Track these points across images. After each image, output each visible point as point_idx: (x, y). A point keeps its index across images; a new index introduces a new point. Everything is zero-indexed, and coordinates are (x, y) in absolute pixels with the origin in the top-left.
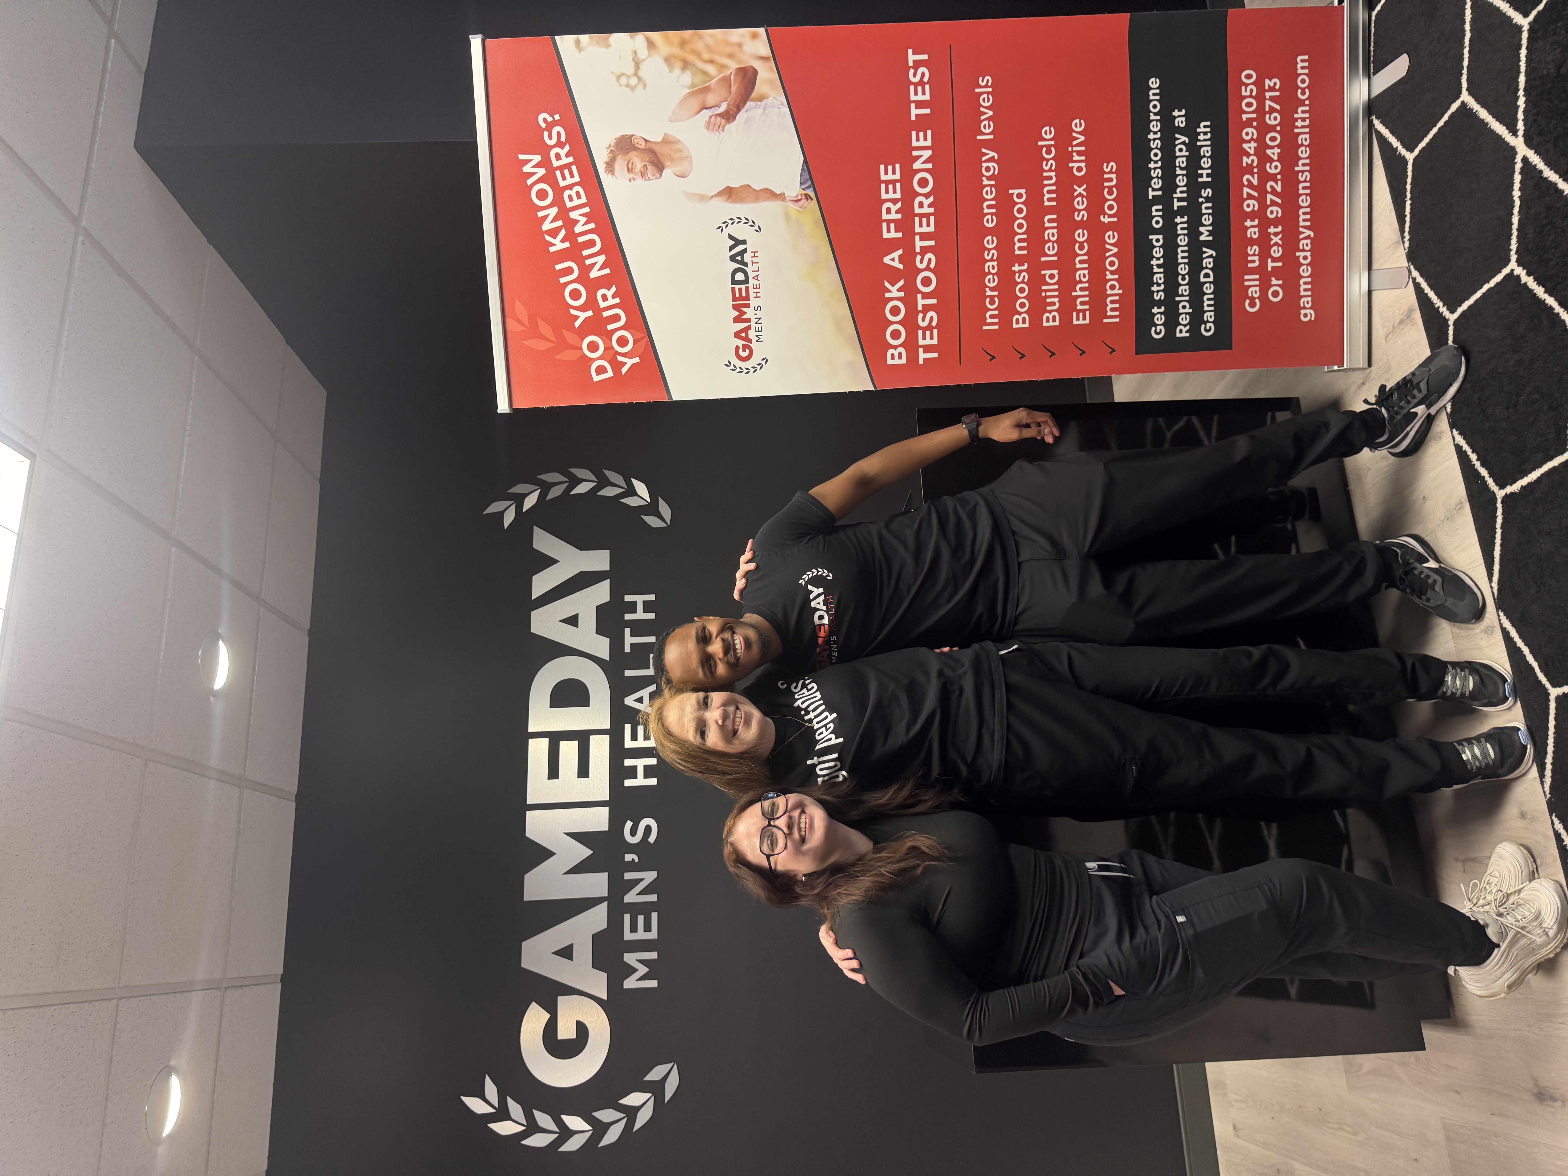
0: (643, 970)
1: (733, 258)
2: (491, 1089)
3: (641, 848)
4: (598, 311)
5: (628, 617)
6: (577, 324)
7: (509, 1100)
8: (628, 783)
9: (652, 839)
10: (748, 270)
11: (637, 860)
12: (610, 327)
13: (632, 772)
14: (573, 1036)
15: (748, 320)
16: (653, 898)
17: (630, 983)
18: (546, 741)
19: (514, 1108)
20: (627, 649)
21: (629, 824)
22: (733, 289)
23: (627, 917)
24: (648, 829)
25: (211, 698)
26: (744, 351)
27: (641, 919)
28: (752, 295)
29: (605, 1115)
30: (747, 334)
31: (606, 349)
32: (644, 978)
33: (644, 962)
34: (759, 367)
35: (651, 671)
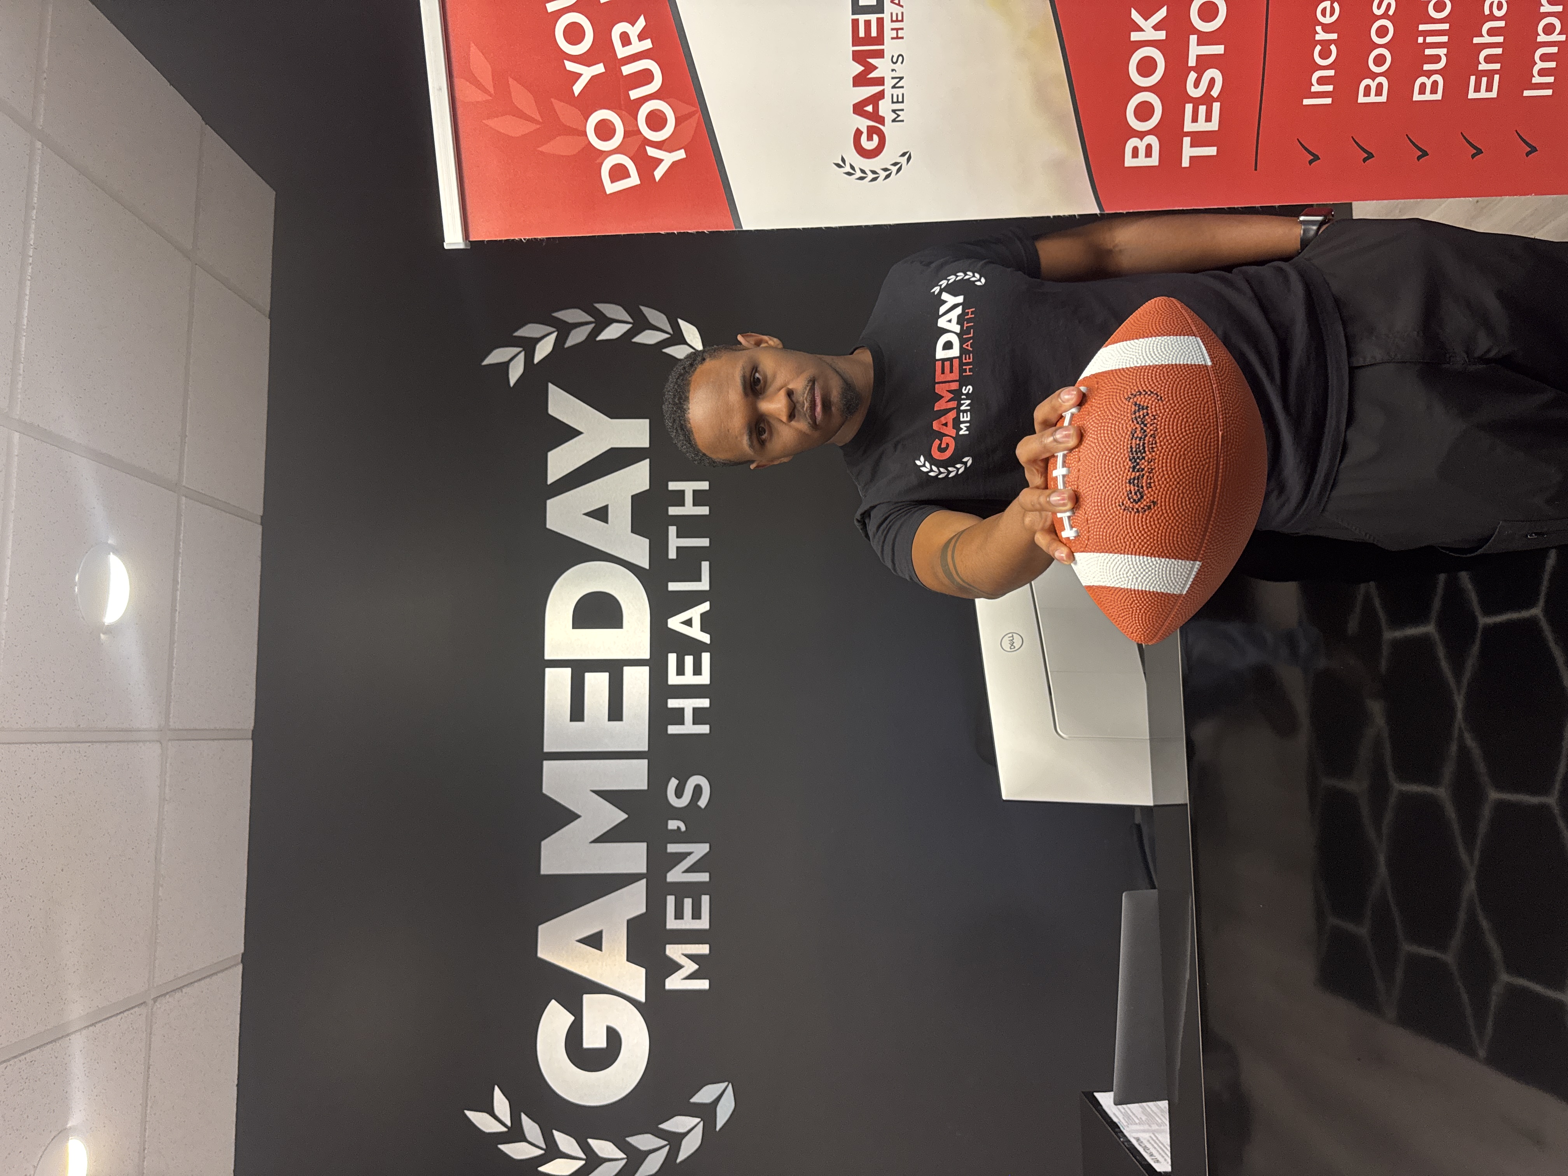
0: (691, 967)
2: (501, 1103)
3: (689, 813)
4: (614, 63)
5: (673, 511)
6: (578, 88)
7: (524, 1117)
8: (673, 730)
9: (703, 803)
11: (683, 828)
12: (635, 94)
13: (678, 716)
14: (603, 1044)
15: (880, 81)
16: (704, 877)
17: (674, 983)
18: (567, 672)
19: (530, 1128)
20: (672, 555)
21: (673, 783)
22: (855, 23)
23: (671, 900)
24: (698, 789)
26: (870, 138)
27: (688, 903)
28: (888, 34)
29: (643, 1141)
30: (876, 108)
31: (627, 134)
32: (691, 977)
33: (691, 957)
34: (894, 169)
35: (704, 585)
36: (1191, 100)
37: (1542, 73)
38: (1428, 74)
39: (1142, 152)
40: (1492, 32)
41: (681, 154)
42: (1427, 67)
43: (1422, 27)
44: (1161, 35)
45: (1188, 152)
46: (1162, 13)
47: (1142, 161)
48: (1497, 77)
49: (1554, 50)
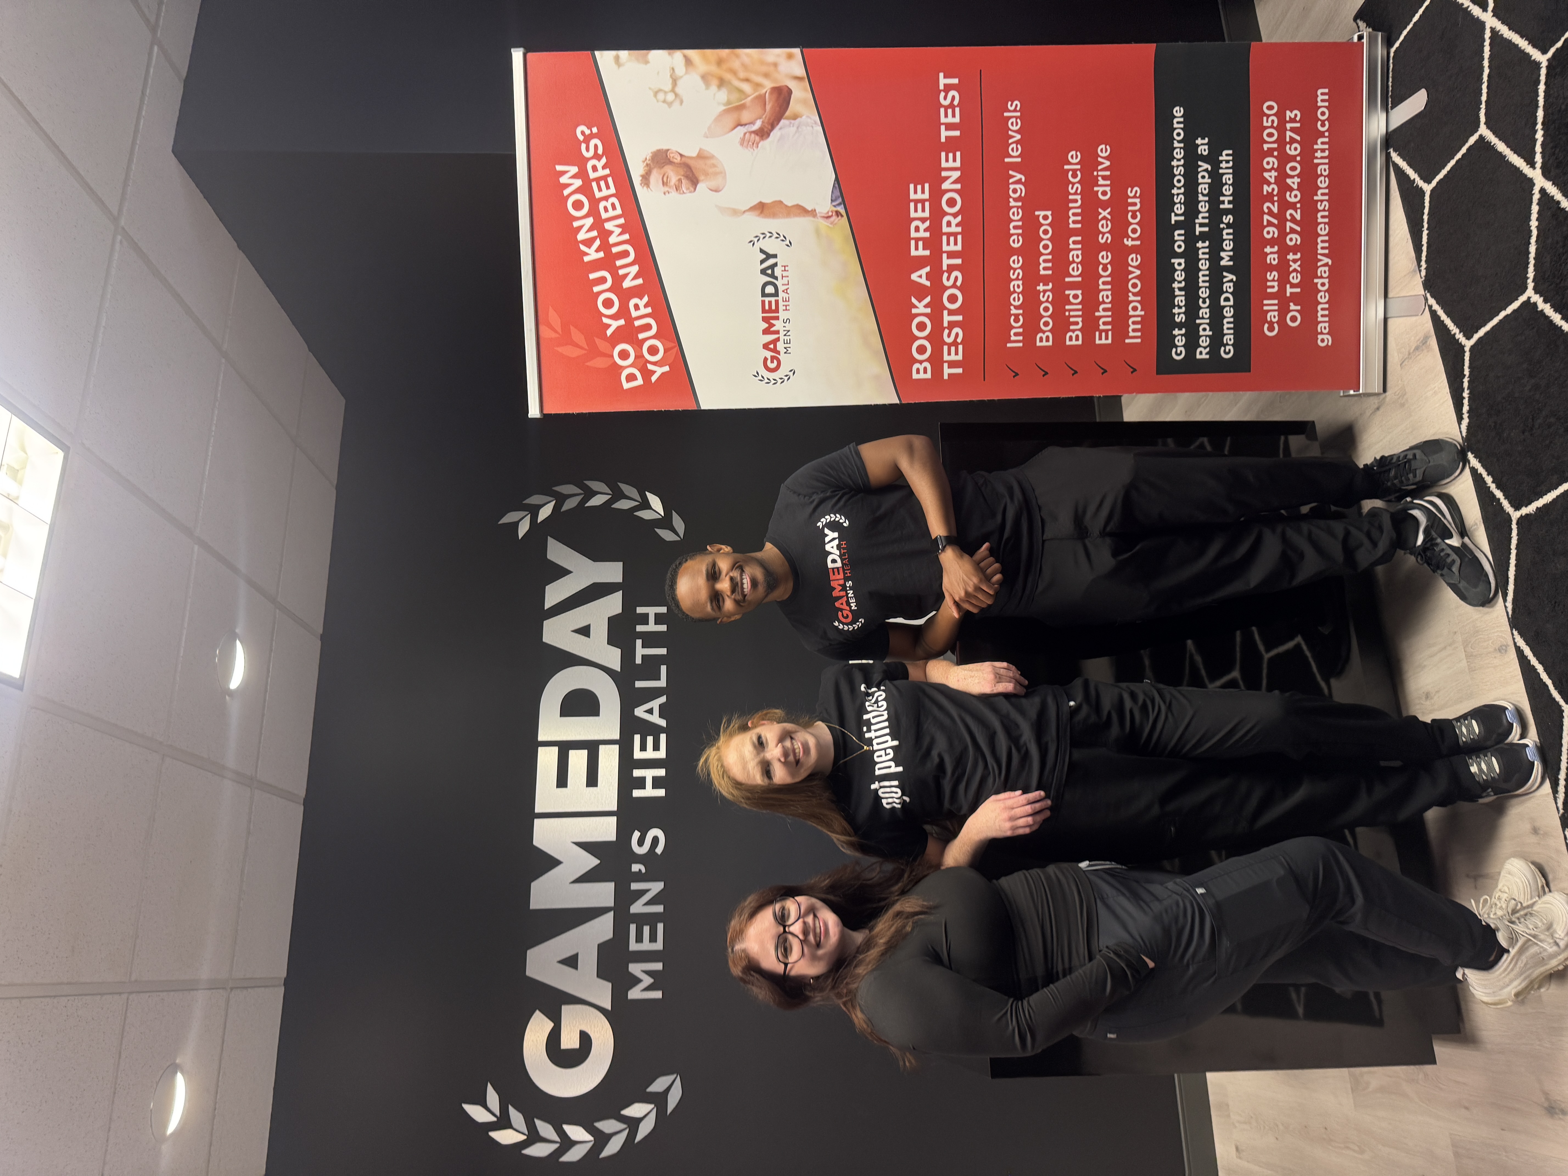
0: (648, 981)
1: (763, 272)
2: (493, 1097)
3: (649, 858)
4: (630, 320)
5: (640, 628)
6: (609, 332)
7: (511, 1108)
8: (637, 793)
9: (659, 850)
10: (779, 283)
11: (643, 871)
12: (641, 336)
13: (641, 783)
14: (576, 1045)
15: (777, 332)
16: (659, 909)
17: (635, 994)
18: (555, 749)
19: (516, 1117)
20: (638, 661)
21: (636, 835)
22: (763, 302)
23: (633, 928)
24: (655, 840)
25: (227, 697)
26: (772, 362)
27: (646, 930)
28: (781, 308)
29: (607, 1126)
30: (775, 346)
31: (636, 357)
32: (648, 989)
33: (648, 973)
34: (786, 378)
35: (662, 683)
36: (946, 344)
37: (1134, 330)
38: (1073, 331)
39: (922, 371)
40: (1104, 310)
41: (666, 369)
42: (1072, 327)
43: (1067, 307)
44: (928, 310)
45: (947, 371)
46: (928, 299)
47: (922, 376)
48: (1110, 333)
49: (1139, 319)
